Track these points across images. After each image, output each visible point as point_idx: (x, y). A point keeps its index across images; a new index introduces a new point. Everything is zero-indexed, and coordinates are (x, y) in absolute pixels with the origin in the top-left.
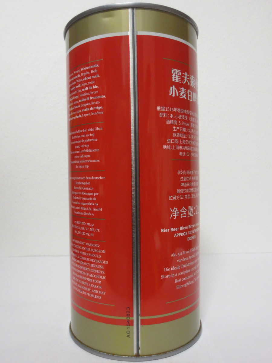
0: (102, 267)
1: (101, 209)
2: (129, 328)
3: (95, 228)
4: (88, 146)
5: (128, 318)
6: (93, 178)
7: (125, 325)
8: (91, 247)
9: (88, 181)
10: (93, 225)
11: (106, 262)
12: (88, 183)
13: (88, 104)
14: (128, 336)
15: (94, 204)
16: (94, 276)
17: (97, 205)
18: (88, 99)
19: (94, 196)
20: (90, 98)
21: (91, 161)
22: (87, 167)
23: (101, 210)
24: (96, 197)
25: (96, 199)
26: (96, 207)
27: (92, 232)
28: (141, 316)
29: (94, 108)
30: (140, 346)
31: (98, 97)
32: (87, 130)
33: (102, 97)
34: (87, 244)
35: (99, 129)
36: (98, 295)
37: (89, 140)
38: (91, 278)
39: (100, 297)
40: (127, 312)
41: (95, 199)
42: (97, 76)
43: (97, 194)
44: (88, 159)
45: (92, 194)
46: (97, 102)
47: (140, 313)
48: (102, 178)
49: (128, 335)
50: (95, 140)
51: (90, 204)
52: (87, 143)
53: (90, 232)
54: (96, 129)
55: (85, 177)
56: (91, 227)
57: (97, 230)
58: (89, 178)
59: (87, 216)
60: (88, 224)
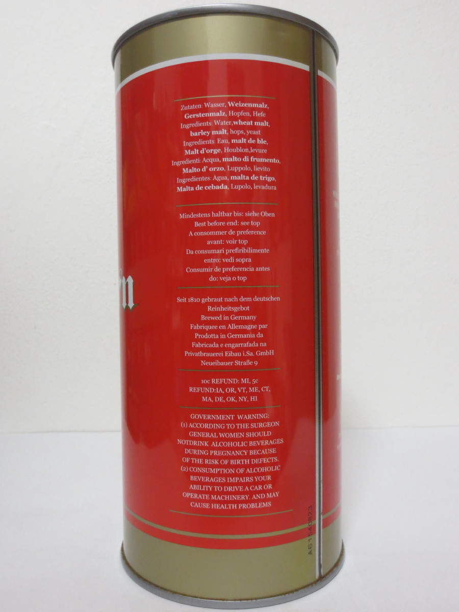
0: (273, 451)
1: (272, 351)
2: (311, 539)
3: (259, 385)
4: (245, 242)
5: (310, 524)
6: (256, 299)
7: (306, 537)
8: (250, 421)
9: (245, 304)
10: (255, 381)
11: (280, 441)
12: (244, 309)
13: (246, 168)
14: (310, 553)
15: (259, 345)
16: (256, 470)
17: (265, 345)
18: (246, 159)
19: (260, 331)
20: (251, 158)
21: (252, 270)
22: (244, 279)
23: (272, 354)
24: (262, 331)
25: (262, 336)
26: (263, 349)
27: (253, 394)
28: (323, 515)
29: (259, 178)
30: (322, 563)
31: (267, 160)
32: (244, 214)
33: (274, 161)
34: (240, 417)
35: (269, 215)
36: (265, 500)
37: (248, 232)
38: (249, 475)
39: (268, 504)
40: (310, 514)
41: (260, 335)
42: (266, 124)
43: (264, 326)
44: (246, 265)
45: (255, 327)
46: (266, 169)
47: (321, 511)
48: (274, 299)
49: (310, 550)
50: (262, 233)
51: (251, 345)
52: (242, 237)
53: (249, 395)
54: (263, 214)
55: (239, 297)
56: (252, 386)
57: (264, 389)
58: (249, 299)
59: (243, 367)
60: (245, 381)
